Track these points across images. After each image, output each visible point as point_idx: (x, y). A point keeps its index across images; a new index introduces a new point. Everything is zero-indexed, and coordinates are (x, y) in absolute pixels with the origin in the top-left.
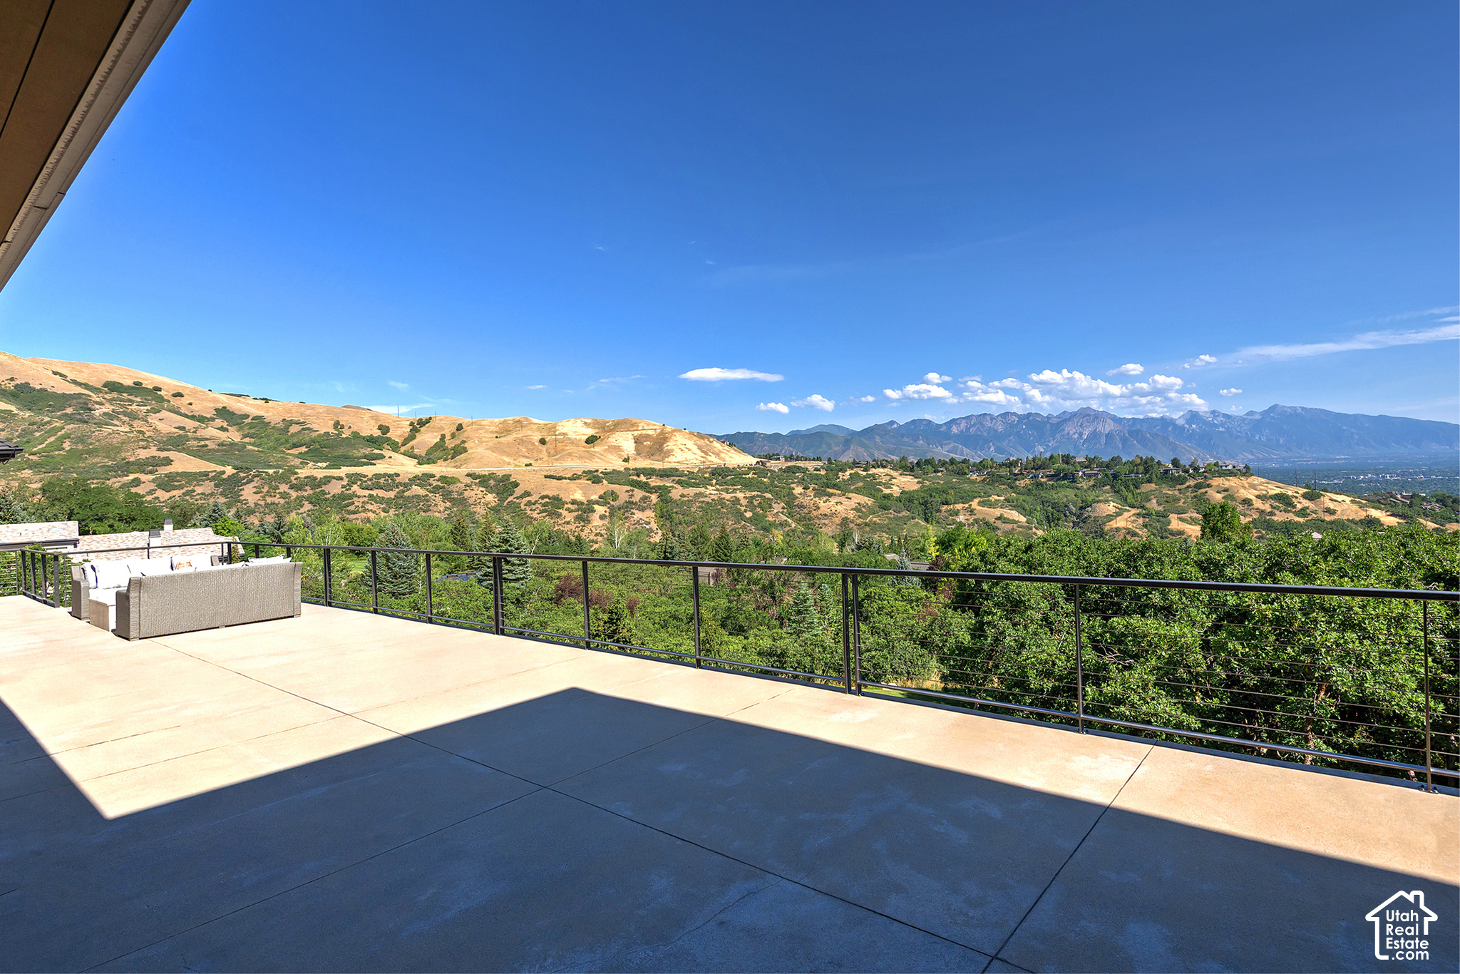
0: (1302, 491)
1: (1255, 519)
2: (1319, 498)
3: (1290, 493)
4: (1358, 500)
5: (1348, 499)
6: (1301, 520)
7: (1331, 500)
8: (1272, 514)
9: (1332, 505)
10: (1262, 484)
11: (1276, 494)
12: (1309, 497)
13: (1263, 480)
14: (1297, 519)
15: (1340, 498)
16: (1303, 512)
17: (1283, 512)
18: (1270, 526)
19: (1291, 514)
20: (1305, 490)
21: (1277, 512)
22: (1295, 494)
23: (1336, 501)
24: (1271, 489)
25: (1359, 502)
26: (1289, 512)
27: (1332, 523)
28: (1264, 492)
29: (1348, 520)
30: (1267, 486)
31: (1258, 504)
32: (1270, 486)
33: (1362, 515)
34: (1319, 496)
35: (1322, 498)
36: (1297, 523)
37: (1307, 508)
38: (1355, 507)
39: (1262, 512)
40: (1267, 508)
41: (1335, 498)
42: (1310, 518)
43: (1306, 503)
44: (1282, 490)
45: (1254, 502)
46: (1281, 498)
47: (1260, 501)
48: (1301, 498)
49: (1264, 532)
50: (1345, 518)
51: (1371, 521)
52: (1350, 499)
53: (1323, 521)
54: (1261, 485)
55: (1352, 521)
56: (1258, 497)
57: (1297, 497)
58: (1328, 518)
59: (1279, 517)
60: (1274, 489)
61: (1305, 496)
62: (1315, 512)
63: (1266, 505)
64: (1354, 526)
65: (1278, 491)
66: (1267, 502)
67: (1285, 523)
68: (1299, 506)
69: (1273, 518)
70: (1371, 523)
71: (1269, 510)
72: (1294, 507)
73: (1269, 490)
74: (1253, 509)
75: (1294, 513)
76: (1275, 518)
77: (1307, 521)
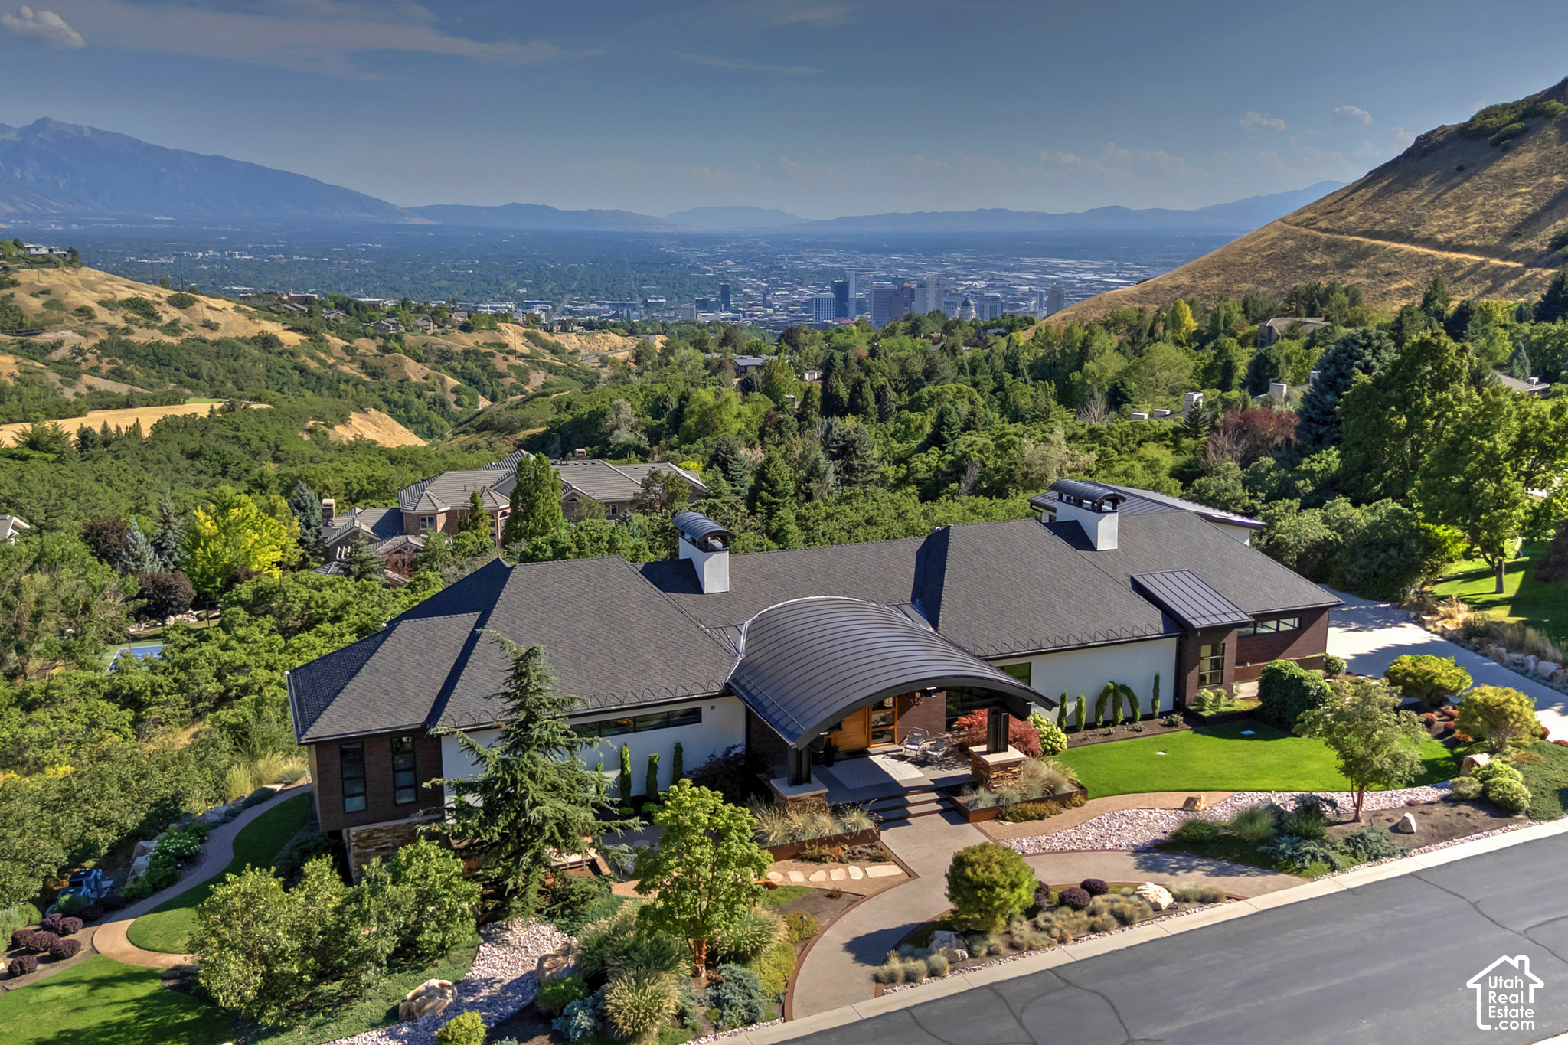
0: (167, 293)
1: (104, 341)
2: (192, 304)
3: (148, 297)
4: (243, 307)
5: (230, 305)
6: (173, 340)
7: (210, 308)
8: (127, 331)
9: (210, 316)
10: (102, 281)
11: (129, 300)
12: (179, 303)
13: (102, 274)
14: (167, 339)
15: (219, 303)
16: (173, 328)
17: (145, 329)
18: (128, 351)
19: (156, 331)
20: (171, 293)
21: (135, 329)
22: (157, 299)
23: (216, 309)
24: (119, 290)
25: (244, 310)
26: (152, 327)
27: (216, 343)
28: (109, 296)
29: (237, 338)
30: (111, 286)
31: (103, 315)
32: (116, 286)
33: (253, 330)
34: (192, 302)
35: (197, 306)
36: (168, 345)
37: (178, 320)
38: (242, 318)
39: (111, 329)
40: (118, 321)
41: (213, 305)
42: (185, 336)
43: (175, 313)
44: (136, 292)
45: (97, 313)
46: (136, 305)
47: (105, 311)
48: (167, 305)
49: (121, 362)
50: (232, 335)
51: (266, 338)
52: (233, 305)
53: (204, 341)
54: (101, 283)
55: (242, 340)
56: (101, 303)
57: (159, 304)
58: (211, 336)
59: (141, 337)
60: (124, 291)
61: (171, 301)
62: (189, 327)
63: (116, 317)
64: (246, 347)
65: (127, 294)
66: (117, 313)
67: (150, 345)
68: (166, 319)
69: (131, 337)
70: (267, 342)
71: (122, 325)
72: (159, 319)
73: (116, 293)
74: (97, 323)
75: (160, 328)
76: (134, 338)
77: (183, 342)
